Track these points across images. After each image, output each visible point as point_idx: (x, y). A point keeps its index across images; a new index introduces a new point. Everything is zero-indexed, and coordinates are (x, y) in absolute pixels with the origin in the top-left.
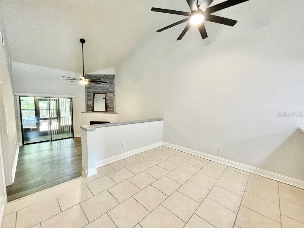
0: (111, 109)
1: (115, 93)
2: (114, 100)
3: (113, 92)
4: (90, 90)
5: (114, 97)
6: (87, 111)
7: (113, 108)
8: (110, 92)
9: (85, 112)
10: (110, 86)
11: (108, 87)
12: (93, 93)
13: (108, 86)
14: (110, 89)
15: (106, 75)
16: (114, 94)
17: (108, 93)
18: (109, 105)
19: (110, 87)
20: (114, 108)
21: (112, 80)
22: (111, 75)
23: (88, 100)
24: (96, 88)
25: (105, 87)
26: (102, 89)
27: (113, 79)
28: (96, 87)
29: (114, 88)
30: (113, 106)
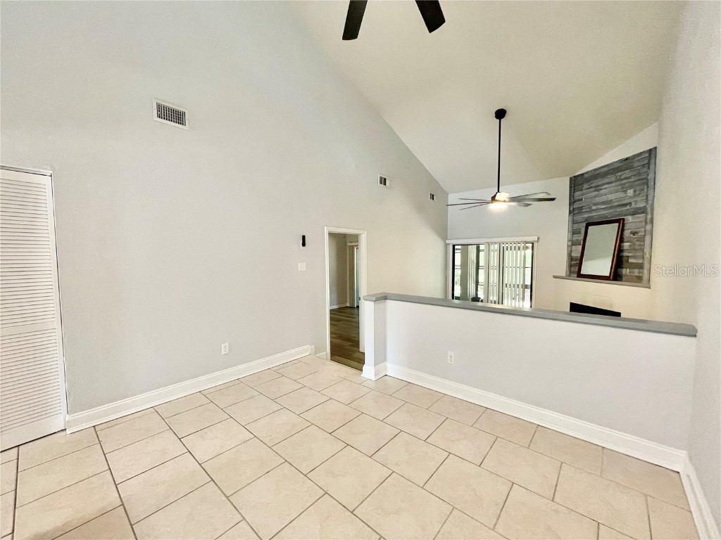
0: (636, 272)
1: (652, 214)
2: (648, 238)
3: (643, 211)
4: (579, 218)
5: (648, 227)
6: (568, 274)
7: (641, 266)
8: (635, 213)
9: (564, 275)
10: (635, 191)
11: (630, 197)
12: (584, 224)
13: (630, 192)
14: (636, 202)
15: (627, 159)
16: (649, 217)
17: (629, 219)
18: (628, 257)
19: (635, 196)
20: (646, 266)
21: (645, 170)
22: (640, 154)
23: (572, 245)
24: (594, 208)
25: (621, 199)
26: (612, 207)
27: (649, 164)
28: (595, 204)
29: (650, 198)
30: (640, 261)
